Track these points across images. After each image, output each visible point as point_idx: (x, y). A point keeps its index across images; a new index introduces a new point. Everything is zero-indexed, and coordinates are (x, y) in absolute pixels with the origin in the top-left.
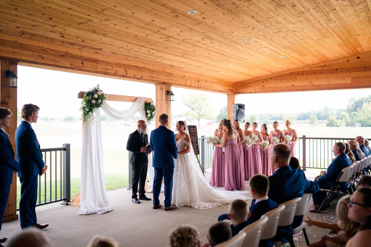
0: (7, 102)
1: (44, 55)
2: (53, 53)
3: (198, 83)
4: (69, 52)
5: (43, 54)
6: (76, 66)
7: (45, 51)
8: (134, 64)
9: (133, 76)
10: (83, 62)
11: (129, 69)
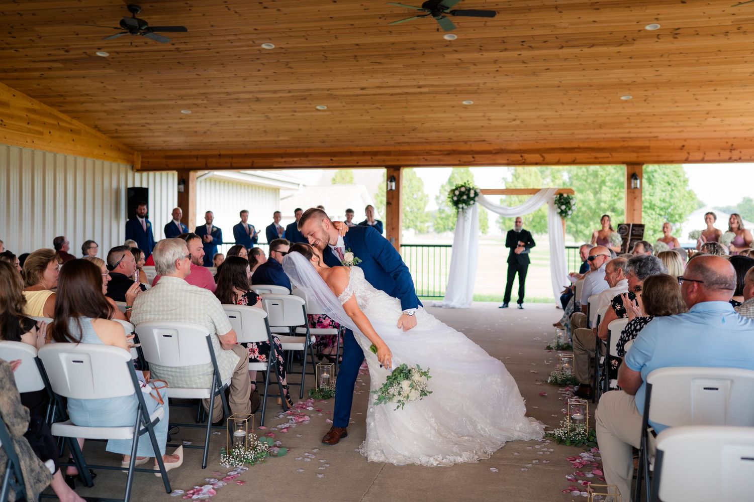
0: (391, 202)
1: (428, 157)
2: (437, 153)
3: (731, 152)
4: (455, 148)
5: (426, 155)
6: (465, 162)
7: (429, 153)
8: (557, 146)
9: (556, 160)
10: (475, 156)
11: (549, 153)
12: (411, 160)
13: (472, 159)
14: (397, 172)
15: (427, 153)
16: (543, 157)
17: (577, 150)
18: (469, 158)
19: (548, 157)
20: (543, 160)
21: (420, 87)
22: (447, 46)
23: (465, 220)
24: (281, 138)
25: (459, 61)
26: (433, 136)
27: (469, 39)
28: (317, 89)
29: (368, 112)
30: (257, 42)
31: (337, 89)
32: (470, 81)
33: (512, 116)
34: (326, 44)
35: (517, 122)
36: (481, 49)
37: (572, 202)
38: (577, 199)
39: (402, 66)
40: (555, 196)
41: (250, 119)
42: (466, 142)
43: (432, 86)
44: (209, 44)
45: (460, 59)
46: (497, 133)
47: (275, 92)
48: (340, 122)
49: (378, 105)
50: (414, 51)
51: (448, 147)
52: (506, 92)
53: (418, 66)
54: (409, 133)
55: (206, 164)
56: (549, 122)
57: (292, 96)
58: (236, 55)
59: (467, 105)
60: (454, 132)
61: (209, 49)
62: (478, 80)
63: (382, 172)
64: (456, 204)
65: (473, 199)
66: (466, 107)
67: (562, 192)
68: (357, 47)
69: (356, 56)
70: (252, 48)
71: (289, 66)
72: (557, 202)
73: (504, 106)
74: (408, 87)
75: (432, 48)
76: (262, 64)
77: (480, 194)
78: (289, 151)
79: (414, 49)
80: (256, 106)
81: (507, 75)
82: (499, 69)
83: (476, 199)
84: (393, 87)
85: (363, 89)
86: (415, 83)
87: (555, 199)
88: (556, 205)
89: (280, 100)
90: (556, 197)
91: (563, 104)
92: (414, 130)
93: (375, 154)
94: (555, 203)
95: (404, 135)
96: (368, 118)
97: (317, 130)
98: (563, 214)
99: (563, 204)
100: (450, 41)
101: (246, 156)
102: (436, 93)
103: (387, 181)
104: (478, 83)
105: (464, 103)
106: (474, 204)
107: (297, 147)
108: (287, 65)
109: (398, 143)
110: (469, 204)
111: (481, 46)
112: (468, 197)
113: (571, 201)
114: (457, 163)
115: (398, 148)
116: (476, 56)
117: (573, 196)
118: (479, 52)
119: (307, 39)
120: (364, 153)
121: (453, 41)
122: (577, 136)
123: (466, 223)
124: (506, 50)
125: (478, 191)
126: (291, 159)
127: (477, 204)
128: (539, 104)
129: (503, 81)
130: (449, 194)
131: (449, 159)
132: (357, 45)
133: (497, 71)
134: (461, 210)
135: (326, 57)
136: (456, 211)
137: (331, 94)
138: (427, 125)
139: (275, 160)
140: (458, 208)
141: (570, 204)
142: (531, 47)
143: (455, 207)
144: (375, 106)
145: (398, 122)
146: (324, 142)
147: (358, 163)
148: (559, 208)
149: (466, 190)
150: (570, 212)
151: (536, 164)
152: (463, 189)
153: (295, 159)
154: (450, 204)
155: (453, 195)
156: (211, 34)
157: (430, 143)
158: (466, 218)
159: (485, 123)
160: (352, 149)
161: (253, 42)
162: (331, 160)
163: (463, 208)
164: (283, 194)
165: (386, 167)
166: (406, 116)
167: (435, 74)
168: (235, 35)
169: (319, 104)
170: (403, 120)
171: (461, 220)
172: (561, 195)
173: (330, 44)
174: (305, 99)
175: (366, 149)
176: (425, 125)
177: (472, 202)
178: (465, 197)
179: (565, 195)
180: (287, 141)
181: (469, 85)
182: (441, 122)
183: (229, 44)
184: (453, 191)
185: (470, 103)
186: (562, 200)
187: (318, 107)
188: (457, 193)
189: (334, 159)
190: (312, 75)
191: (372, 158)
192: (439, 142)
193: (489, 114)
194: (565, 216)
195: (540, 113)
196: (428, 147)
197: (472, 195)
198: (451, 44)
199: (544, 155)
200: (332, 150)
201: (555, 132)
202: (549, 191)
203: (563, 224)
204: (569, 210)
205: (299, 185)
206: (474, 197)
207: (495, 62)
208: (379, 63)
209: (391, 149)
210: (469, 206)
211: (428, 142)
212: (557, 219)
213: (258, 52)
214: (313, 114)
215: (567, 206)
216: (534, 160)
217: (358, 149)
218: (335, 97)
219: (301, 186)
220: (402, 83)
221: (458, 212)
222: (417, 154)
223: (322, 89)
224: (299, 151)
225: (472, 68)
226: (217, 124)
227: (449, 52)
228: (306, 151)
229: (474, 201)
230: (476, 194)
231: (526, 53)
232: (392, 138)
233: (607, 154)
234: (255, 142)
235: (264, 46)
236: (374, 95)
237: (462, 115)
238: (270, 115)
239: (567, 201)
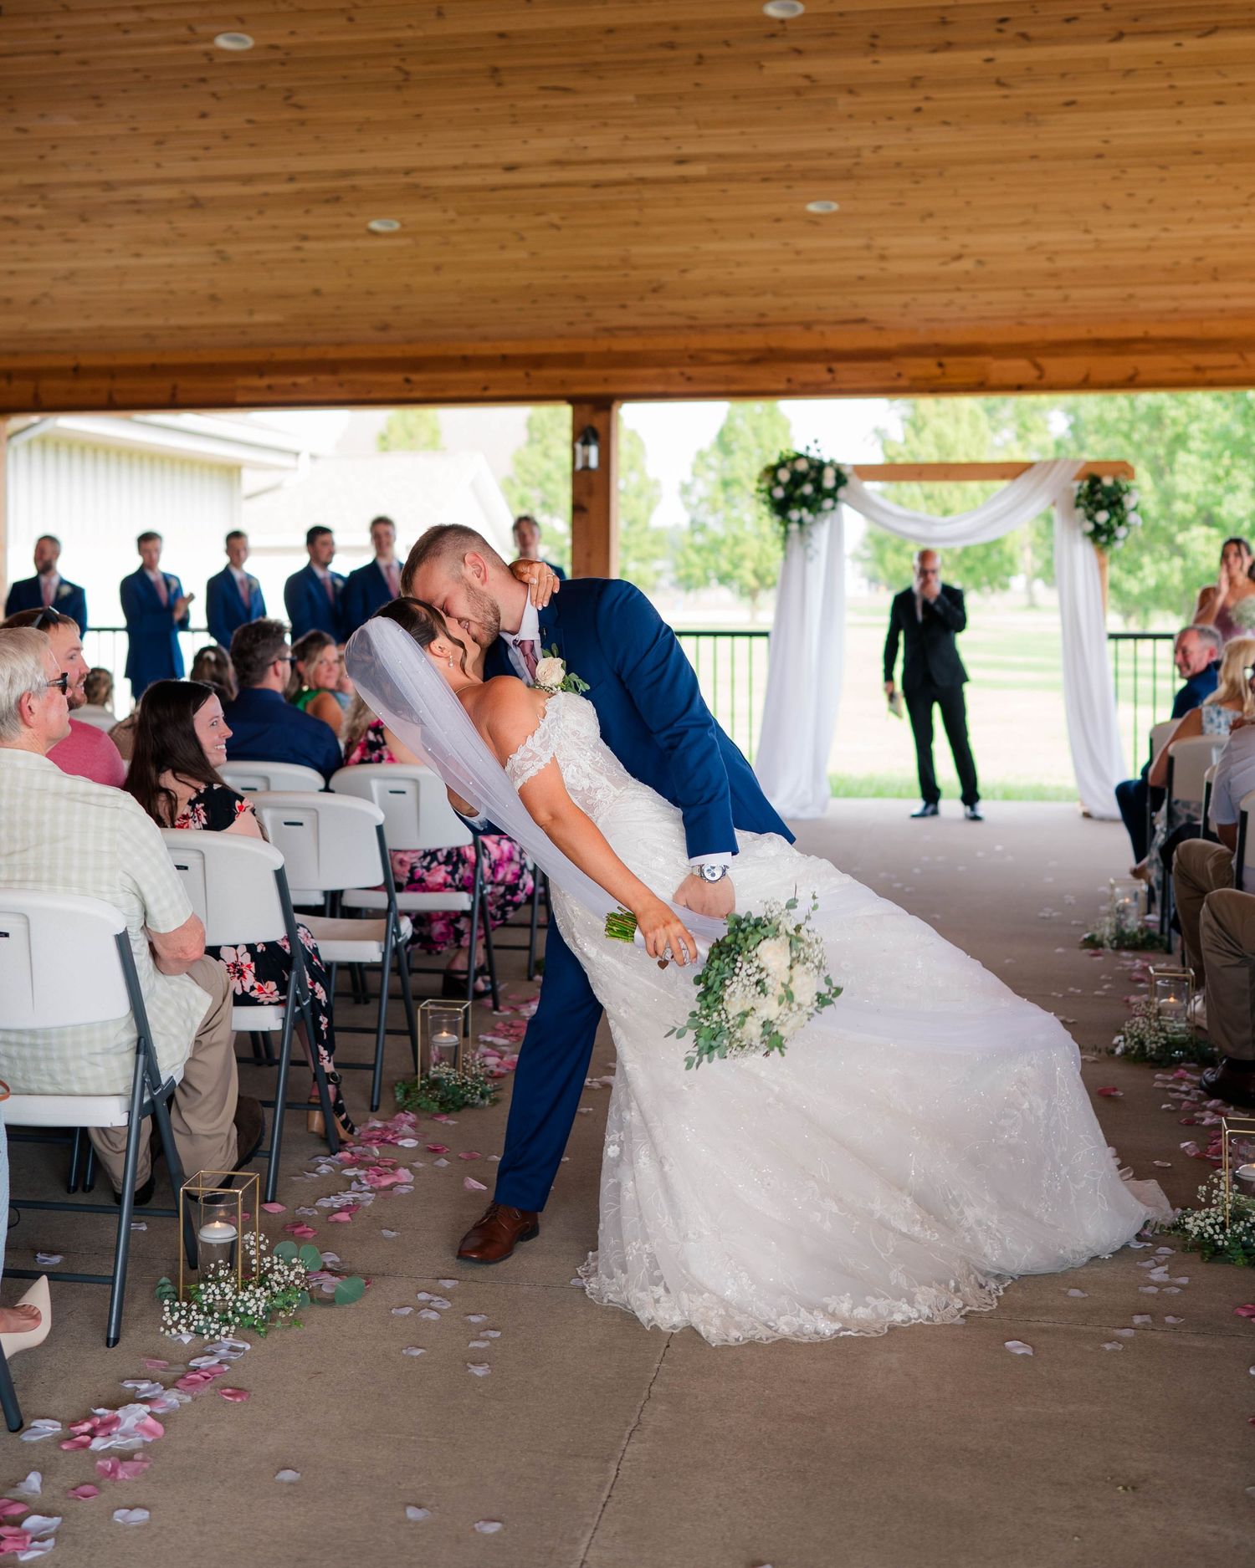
0: (586, 506)
1: (695, 371)
2: (719, 357)
4: (773, 343)
5: (688, 366)
6: (803, 385)
7: (697, 358)
8: (1081, 333)
9: (1080, 377)
10: (835, 366)
11: (1056, 355)
12: (644, 380)
13: (827, 377)
14: (602, 415)
15: (691, 357)
16: (1038, 367)
17: (1141, 346)
18: (818, 372)
19: (1055, 367)
20: (1040, 377)
21: (681, 161)
22: (773, 36)
23: (806, 559)
24: (258, 318)
25: (806, 83)
26: (712, 306)
27: (841, 14)
28: (375, 171)
29: (522, 239)
30: (201, 29)
31: (434, 169)
32: (833, 143)
33: (953, 244)
34: (409, 33)
35: (967, 264)
36: (873, 45)
37: (1130, 502)
38: (1143, 493)
39: (630, 98)
40: (1076, 484)
41: (167, 260)
42: (807, 326)
43: (721, 157)
44: (58, 37)
45: (807, 77)
46: (905, 298)
47: (248, 179)
48: (438, 268)
49: (554, 217)
50: (670, 54)
51: (755, 340)
52: (941, 174)
53: (681, 97)
54: (642, 299)
55: (36, 396)
56: (1062, 263)
57: (299, 192)
58: (136, 70)
59: (819, 215)
60: (775, 294)
61: (57, 53)
62: (858, 139)
63: (561, 416)
64: (781, 508)
65: (832, 494)
66: (814, 221)
67: (1096, 471)
68: (503, 42)
69: (495, 70)
70: (187, 48)
71: (294, 100)
72: (1083, 501)
73: (931, 215)
74: (646, 160)
75: (727, 43)
76: (214, 95)
77: (853, 480)
78: (282, 355)
79: (671, 46)
80: (188, 223)
81: (946, 123)
82: (924, 105)
83: (842, 493)
84: (602, 162)
85: (510, 168)
86: (668, 150)
87: (1076, 493)
88: (1080, 512)
89: (262, 205)
90: (1080, 487)
91: (1107, 207)
92: (654, 291)
93: (537, 361)
94: (1077, 505)
95: (624, 307)
96: (522, 255)
97: (369, 293)
98: (1101, 536)
99: (1100, 507)
100: (782, 21)
101: (155, 370)
102: (730, 178)
103: (574, 441)
104: (859, 149)
105: (813, 208)
106: (833, 508)
107: (306, 345)
108: (287, 98)
109: (607, 330)
110: (820, 510)
111: (875, 36)
112: (819, 488)
113: (1125, 498)
114: (782, 386)
115: (603, 344)
116: (860, 64)
117: (1132, 483)
118: (866, 54)
119: (351, 19)
120: (506, 361)
121: (793, 21)
122: (1143, 306)
123: (811, 567)
124: (949, 46)
125: (846, 471)
126: (288, 380)
127: (845, 510)
128: (1035, 207)
129: (934, 141)
130: (760, 481)
131: (760, 376)
132: (502, 35)
133: (918, 110)
134: (794, 527)
135: (407, 73)
136: (782, 529)
137: (416, 186)
138: (697, 275)
139: (242, 382)
140: (786, 521)
141: (1122, 508)
142: (1024, 36)
143: (777, 519)
144: (543, 219)
145: (610, 268)
146: (385, 327)
147: (485, 389)
148: (1090, 518)
149: (811, 466)
150: (1121, 532)
151: (1020, 388)
152: (802, 466)
153: (302, 380)
154: (765, 509)
155: (773, 484)
156: (64, 6)
157: (703, 329)
158: (810, 552)
159: (870, 268)
160: (470, 349)
161: (191, 29)
162: (407, 381)
163: (801, 522)
164: (251, 480)
165: (572, 400)
166: (635, 250)
167: (730, 123)
168: (138, 8)
169: (378, 215)
170: (625, 261)
171: (796, 559)
172: (1095, 480)
173: (420, 34)
174: (337, 199)
175: (509, 348)
176: (689, 276)
177: (828, 503)
178: (808, 489)
179: (1107, 481)
180: (278, 325)
181: (831, 154)
182: (739, 264)
183: (119, 37)
184: (772, 471)
185: (829, 207)
186: (1099, 496)
187: (375, 225)
188: (784, 475)
189: (415, 377)
190: (363, 127)
191: (527, 375)
192: (728, 326)
193: (881, 241)
194: (1107, 543)
195: (1034, 237)
196: (696, 342)
197: (829, 481)
198: (785, 30)
199: (1040, 361)
200: (411, 351)
201: (1076, 294)
202: (1058, 467)
203: (1102, 567)
204: (1120, 523)
205: (297, 454)
206: (836, 489)
207: (914, 82)
208: (566, 90)
209: (586, 346)
210: (820, 516)
211: (694, 326)
212: (1083, 552)
213: (204, 61)
214: (360, 243)
215: (1113, 514)
216: (1011, 378)
217: (486, 349)
218: (424, 195)
219: (304, 457)
220: (632, 151)
221: (787, 532)
222: (661, 360)
223: (390, 171)
224: (311, 354)
225: (844, 102)
226: (70, 276)
227: (780, 55)
228: (333, 354)
229: (836, 500)
230: (841, 479)
231: (1009, 56)
232: (588, 315)
233: (1230, 358)
234: (181, 328)
235: (222, 42)
236: (543, 186)
237: (804, 243)
238: (231, 249)
239: (1114, 498)
